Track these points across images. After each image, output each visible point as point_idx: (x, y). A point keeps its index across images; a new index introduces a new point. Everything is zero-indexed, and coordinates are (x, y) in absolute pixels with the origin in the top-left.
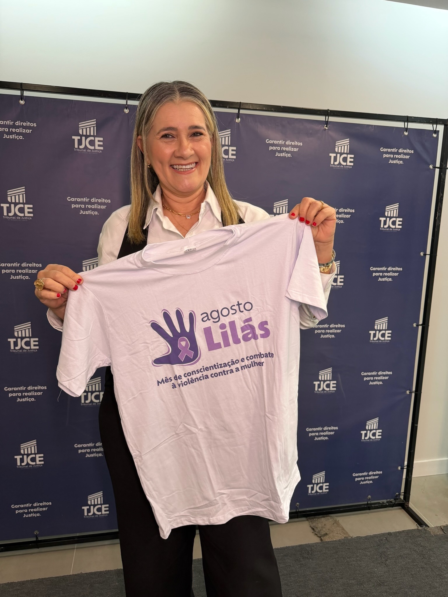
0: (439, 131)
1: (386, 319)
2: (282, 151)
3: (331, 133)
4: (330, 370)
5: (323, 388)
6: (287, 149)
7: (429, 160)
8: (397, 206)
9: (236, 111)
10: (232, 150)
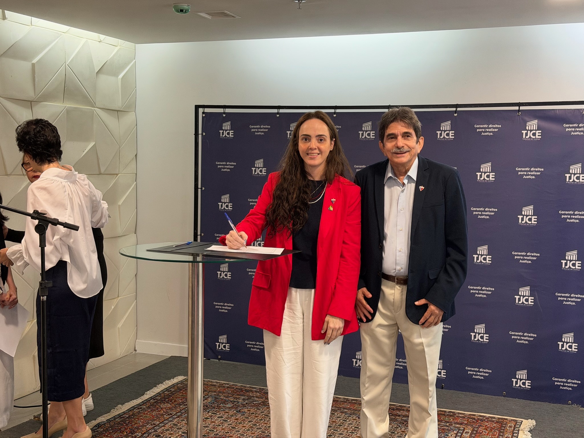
1: (576, 252)
2: (487, 132)
4: (528, 288)
5: (523, 302)
6: (490, 130)
8: (580, 165)
9: (454, 109)
10: (451, 133)
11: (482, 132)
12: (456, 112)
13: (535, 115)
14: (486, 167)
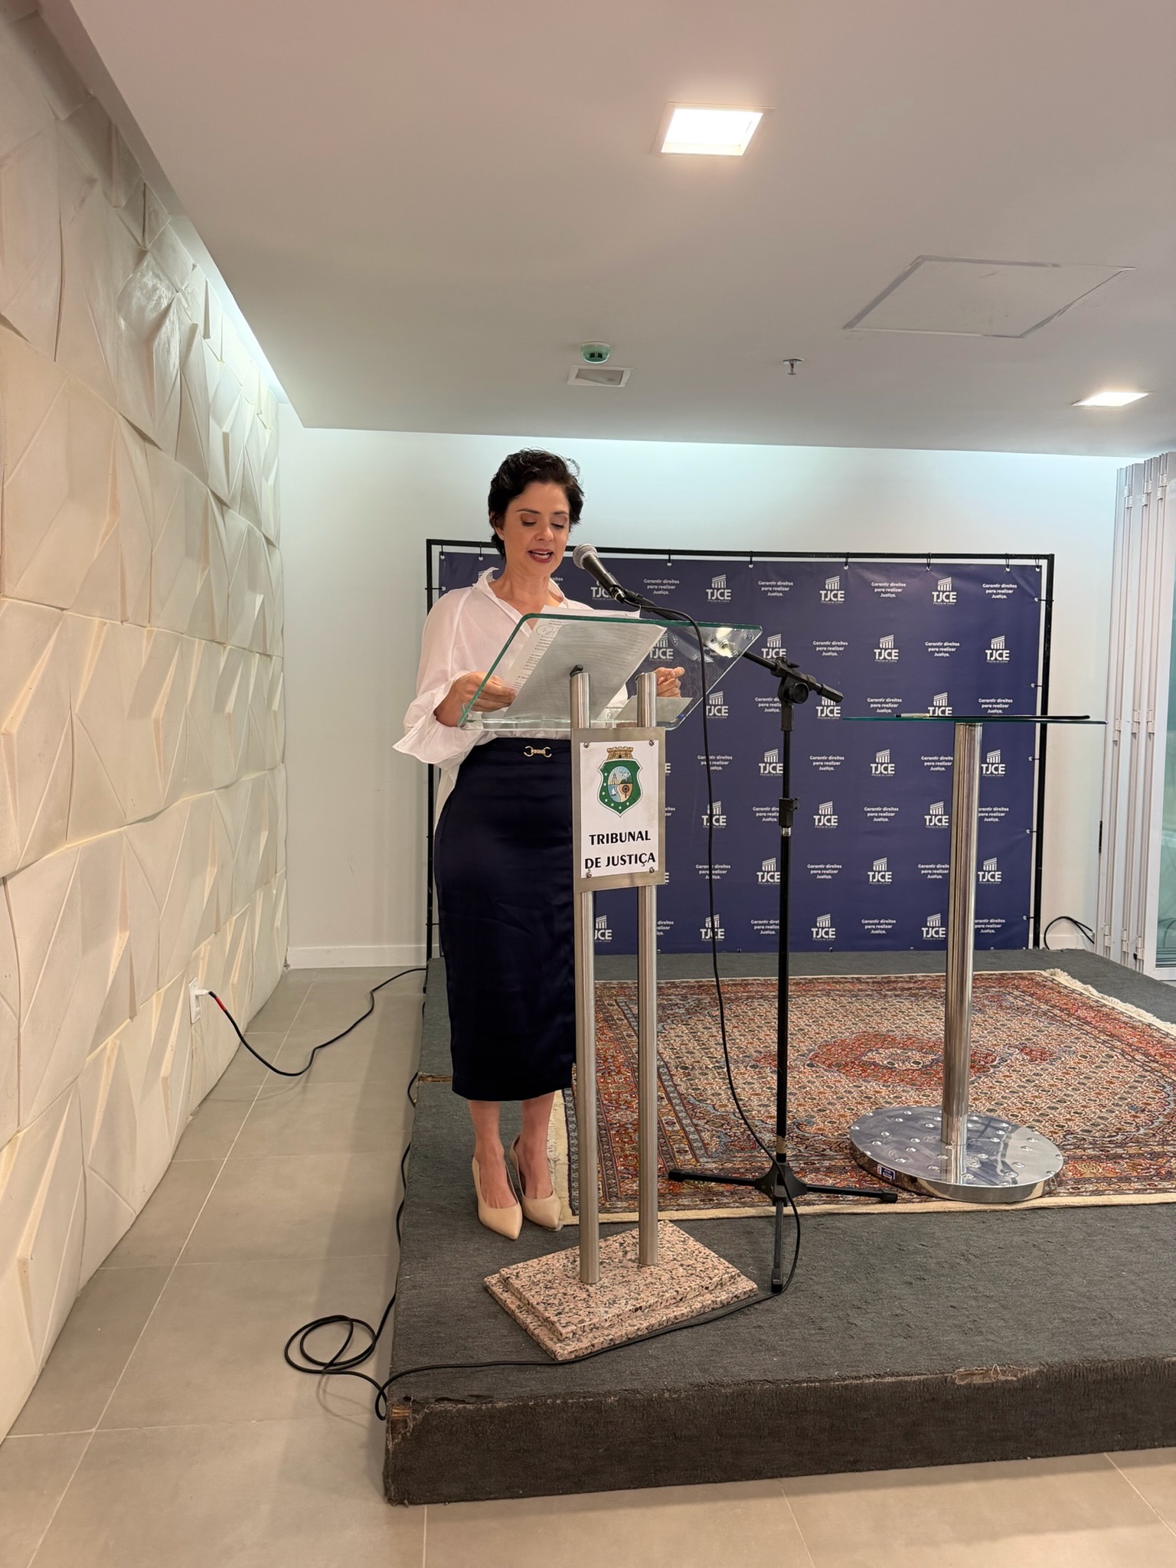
0: (1041, 566)
3: (933, 574)
6: (892, 590)
7: (1033, 593)
9: (844, 560)
10: (841, 594)
11: (882, 592)
12: (846, 563)
13: (948, 571)
14: (887, 641)
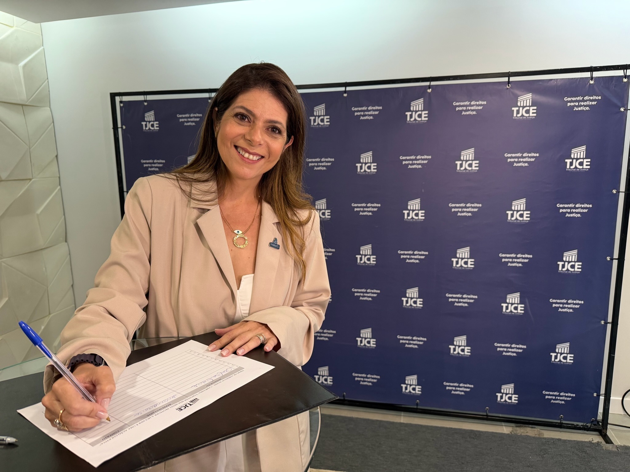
1: (575, 252)
2: (469, 110)
3: (513, 91)
4: (518, 294)
5: (511, 310)
6: (472, 108)
7: (619, 104)
8: (584, 148)
9: (427, 84)
10: (424, 114)
11: (463, 110)
12: (429, 87)
13: (528, 87)
14: (468, 154)
